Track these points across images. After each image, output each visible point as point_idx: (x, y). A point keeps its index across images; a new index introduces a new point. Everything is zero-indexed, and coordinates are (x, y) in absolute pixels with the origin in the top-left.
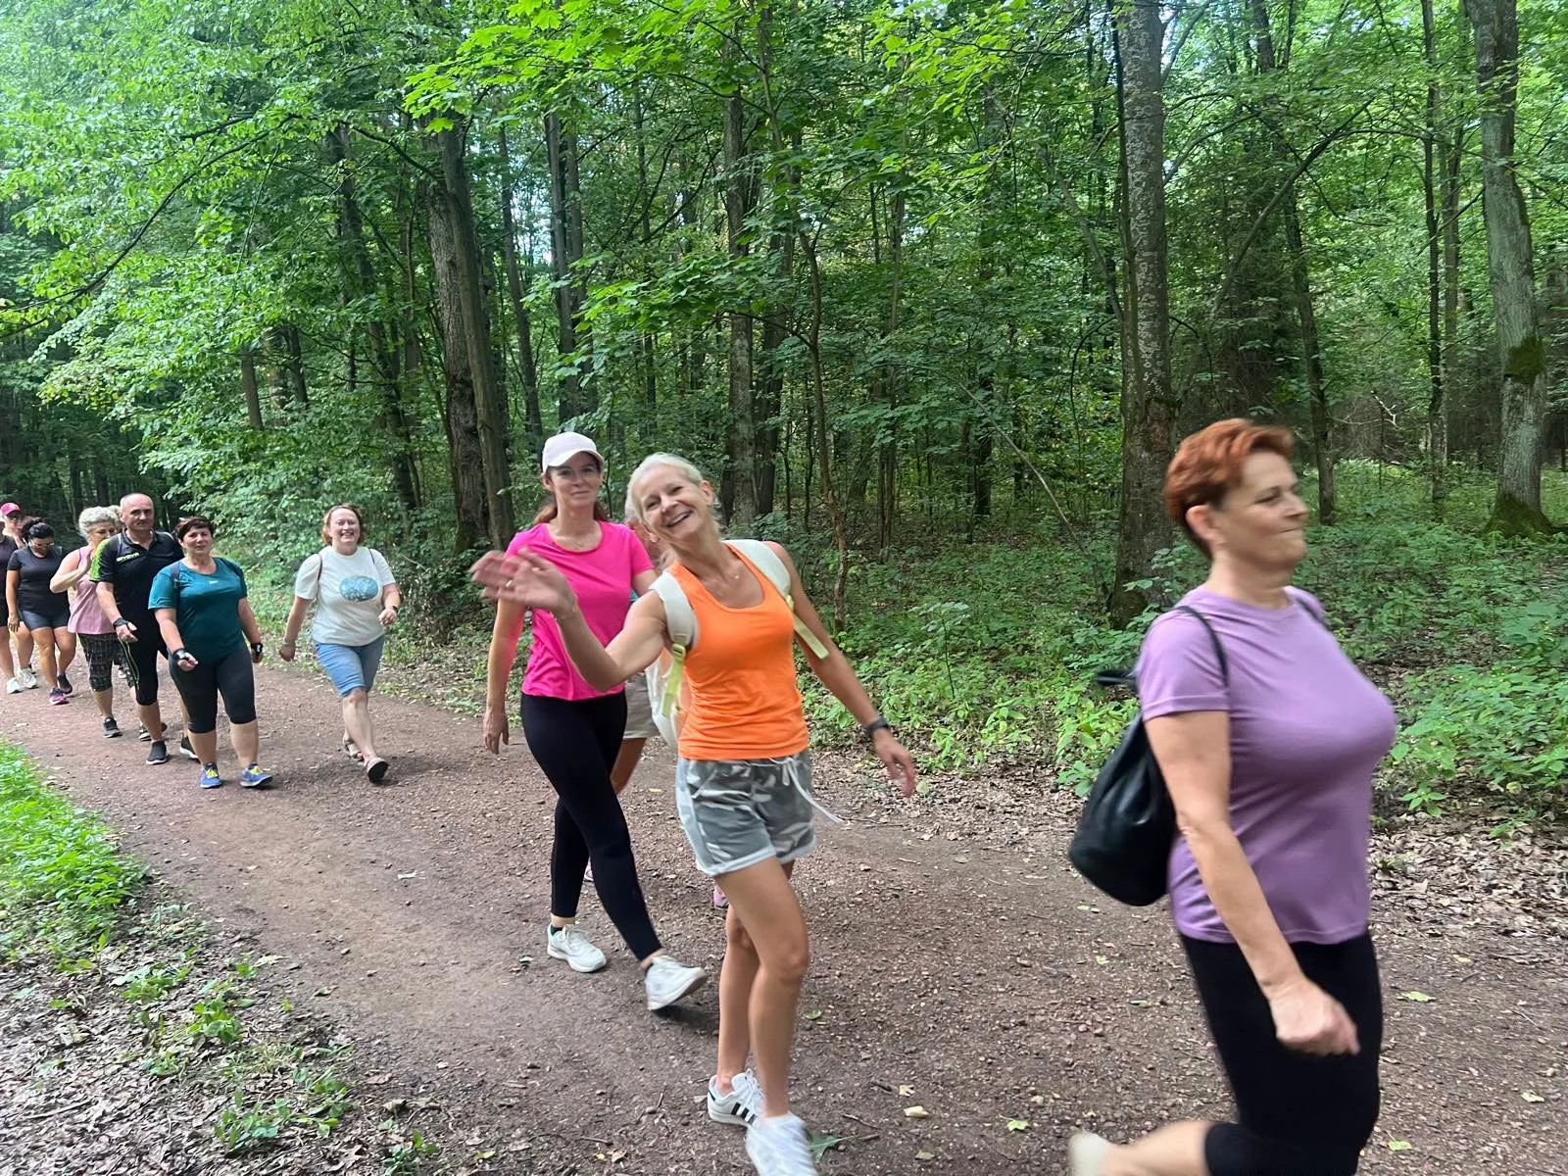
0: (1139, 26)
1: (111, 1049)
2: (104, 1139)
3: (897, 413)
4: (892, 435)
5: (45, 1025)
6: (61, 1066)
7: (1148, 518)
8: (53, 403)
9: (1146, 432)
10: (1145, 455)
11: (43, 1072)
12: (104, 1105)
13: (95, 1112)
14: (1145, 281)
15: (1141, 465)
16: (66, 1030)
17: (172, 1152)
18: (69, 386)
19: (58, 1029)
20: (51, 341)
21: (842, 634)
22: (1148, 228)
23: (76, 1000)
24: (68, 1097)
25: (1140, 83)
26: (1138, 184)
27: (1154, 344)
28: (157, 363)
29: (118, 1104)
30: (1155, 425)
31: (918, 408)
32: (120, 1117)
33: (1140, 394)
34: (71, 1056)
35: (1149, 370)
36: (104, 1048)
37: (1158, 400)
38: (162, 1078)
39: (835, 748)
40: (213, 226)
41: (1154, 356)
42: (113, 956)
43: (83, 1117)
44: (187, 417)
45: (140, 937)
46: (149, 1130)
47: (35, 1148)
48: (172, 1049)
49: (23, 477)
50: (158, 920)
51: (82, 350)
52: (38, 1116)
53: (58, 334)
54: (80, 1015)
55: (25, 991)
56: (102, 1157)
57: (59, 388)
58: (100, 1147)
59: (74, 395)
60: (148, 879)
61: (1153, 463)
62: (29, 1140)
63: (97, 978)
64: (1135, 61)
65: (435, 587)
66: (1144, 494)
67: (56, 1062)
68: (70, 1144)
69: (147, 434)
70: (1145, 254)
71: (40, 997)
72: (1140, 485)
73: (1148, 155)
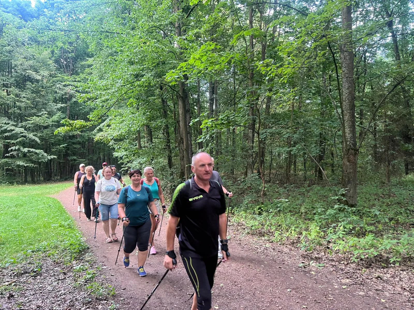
0: (347, 55)
1: (68, 281)
2: (60, 298)
3: (289, 149)
4: (288, 155)
5: (58, 275)
6: (58, 283)
7: (349, 180)
8: (97, 141)
9: (348, 157)
10: (348, 163)
11: (54, 284)
12: (63, 292)
13: (60, 292)
14: (348, 118)
15: (347, 166)
16: (61, 276)
17: (71, 301)
18: (101, 138)
19: (60, 276)
20: (98, 128)
21: (263, 205)
22: (349, 105)
23: (65, 271)
24: (57, 289)
25: (347, 69)
26: (346, 94)
27: (351, 134)
28: (116, 134)
29: (65, 292)
30: (351, 156)
31: (295, 148)
32: (65, 294)
33: (347, 148)
34: (60, 282)
35: (349, 141)
36: (67, 281)
37: (352, 149)
38: (75, 287)
39: (252, 234)
40: (132, 103)
41: (351, 137)
42: (75, 263)
43: (58, 293)
44: (125, 144)
45: (82, 259)
46: (69, 297)
47: (47, 298)
48: (79, 282)
49: (91, 157)
50: (87, 257)
51: (104, 130)
52: (50, 292)
53: (99, 126)
54: (65, 274)
55: (57, 268)
56: (58, 301)
57: (98, 138)
58: (59, 299)
59: (101, 140)
60: (88, 248)
61: (350, 165)
62: (47, 296)
63: (71, 267)
64: (346, 63)
65: (171, 188)
66: (348, 174)
68: (54, 298)
69: (116, 149)
70: (348, 111)
71: (59, 270)
72: (347, 171)
73: (349, 86)
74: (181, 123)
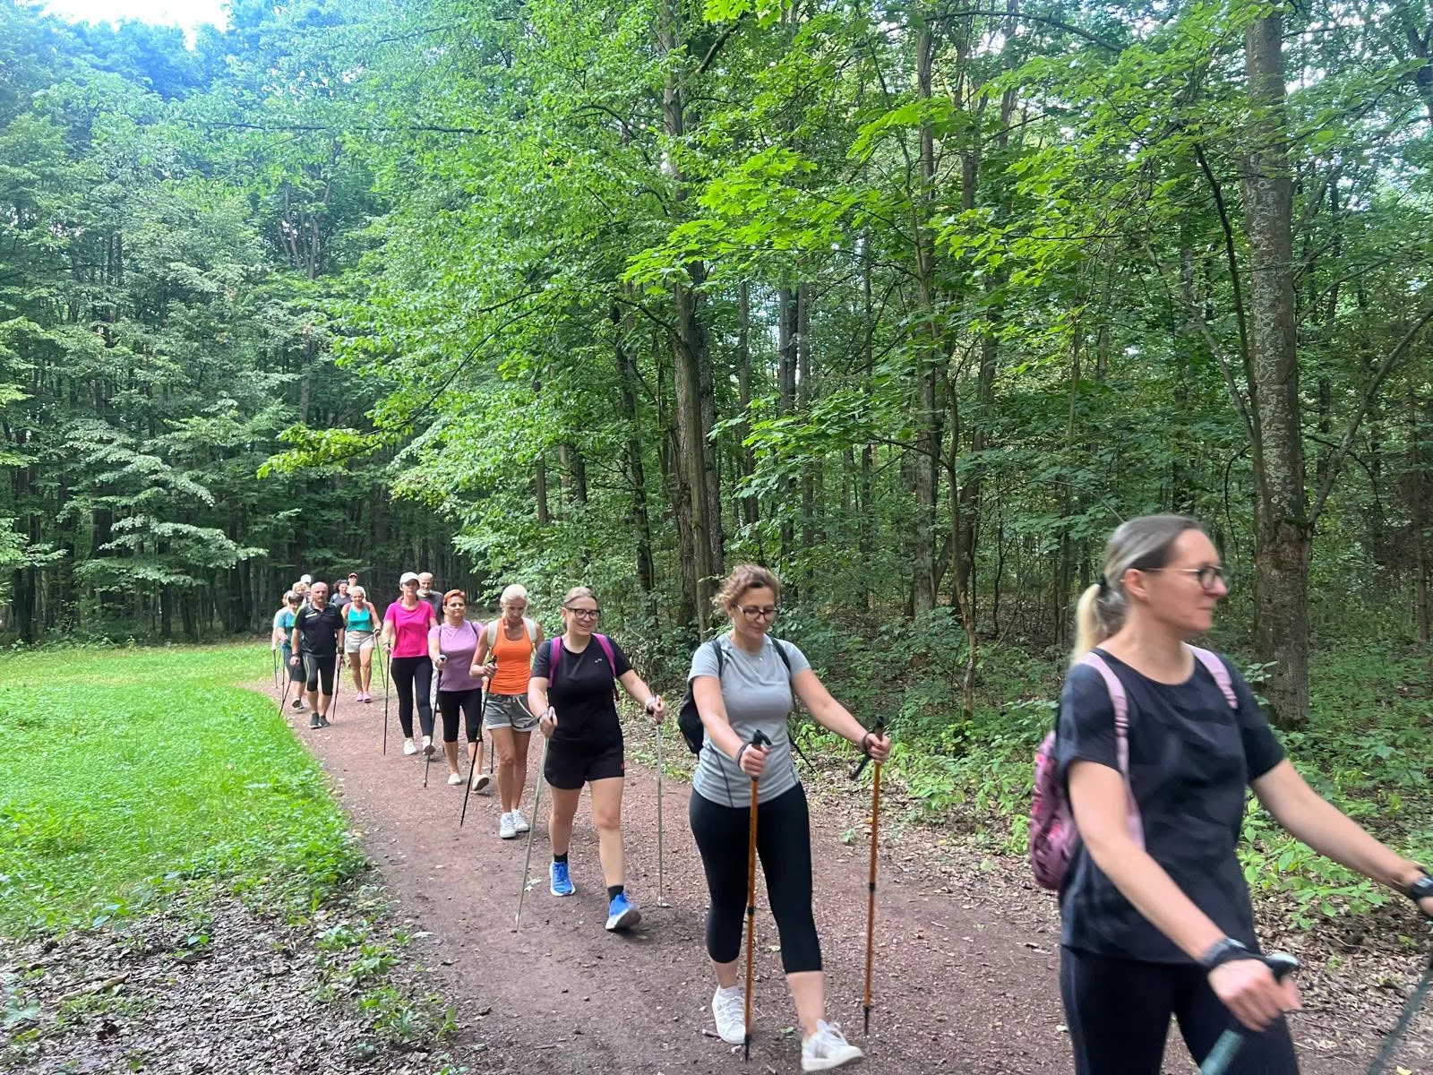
0: (1267, 186)
1: (299, 980)
2: (271, 1039)
3: (1063, 523)
4: (1058, 543)
5: (265, 960)
6: (265, 988)
7: (1279, 631)
8: (401, 498)
9: (1274, 551)
10: (1275, 572)
11: (252, 991)
12: (280, 1017)
13: (273, 1020)
14: (1274, 412)
15: (1271, 582)
16: (278, 965)
17: (307, 1052)
18: (412, 486)
19: (272, 963)
20: (403, 454)
21: (968, 722)
22: (1277, 363)
23: (291, 946)
24: (260, 1008)
25: (1268, 236)
26: (1267, 325)
27: (1284, 469)
28: (464, 474)
29: (289, 1018)
30: (1285, 545)
31: (1084, 518)
32: (286, 1026)
33: (1269, 517)
34: (272, 982)
35: (1279, 493)
36: (294, 979)
37: (1290, 522)
38: (322, 1004)
39: (931, 824)
40: (515, 365)
41: (1284, 480)
42: (323, 918)
43: (264, 1023)
44: (494, 509)
45: (346, 906)
46: (300, 1035)
47: (228, 1038)
48: (335, 986)
49: (381, 553)
50: (364, 897)
51: (423, 459)
52: (238, 1017)
53: (408, 448)
54: (289, 955)
55: (262, 935)
56: (265, 1050)
57: (405, 487)
58: (266, 1044)
59: (415, 495)
60: (368, 867)
61: (1283, 581)
62: (226, 1032)
63: (308, 932)
64: (1263, 217)
65: (651, 657)
66: (1275, 610)
67: (262, 984)
68: (250, 1039)
69: (466, 522)
70: (1274, 387)
71: (269, 940)
72: (1270, 601)
73: (1277, 299)
74: (683, 434)
